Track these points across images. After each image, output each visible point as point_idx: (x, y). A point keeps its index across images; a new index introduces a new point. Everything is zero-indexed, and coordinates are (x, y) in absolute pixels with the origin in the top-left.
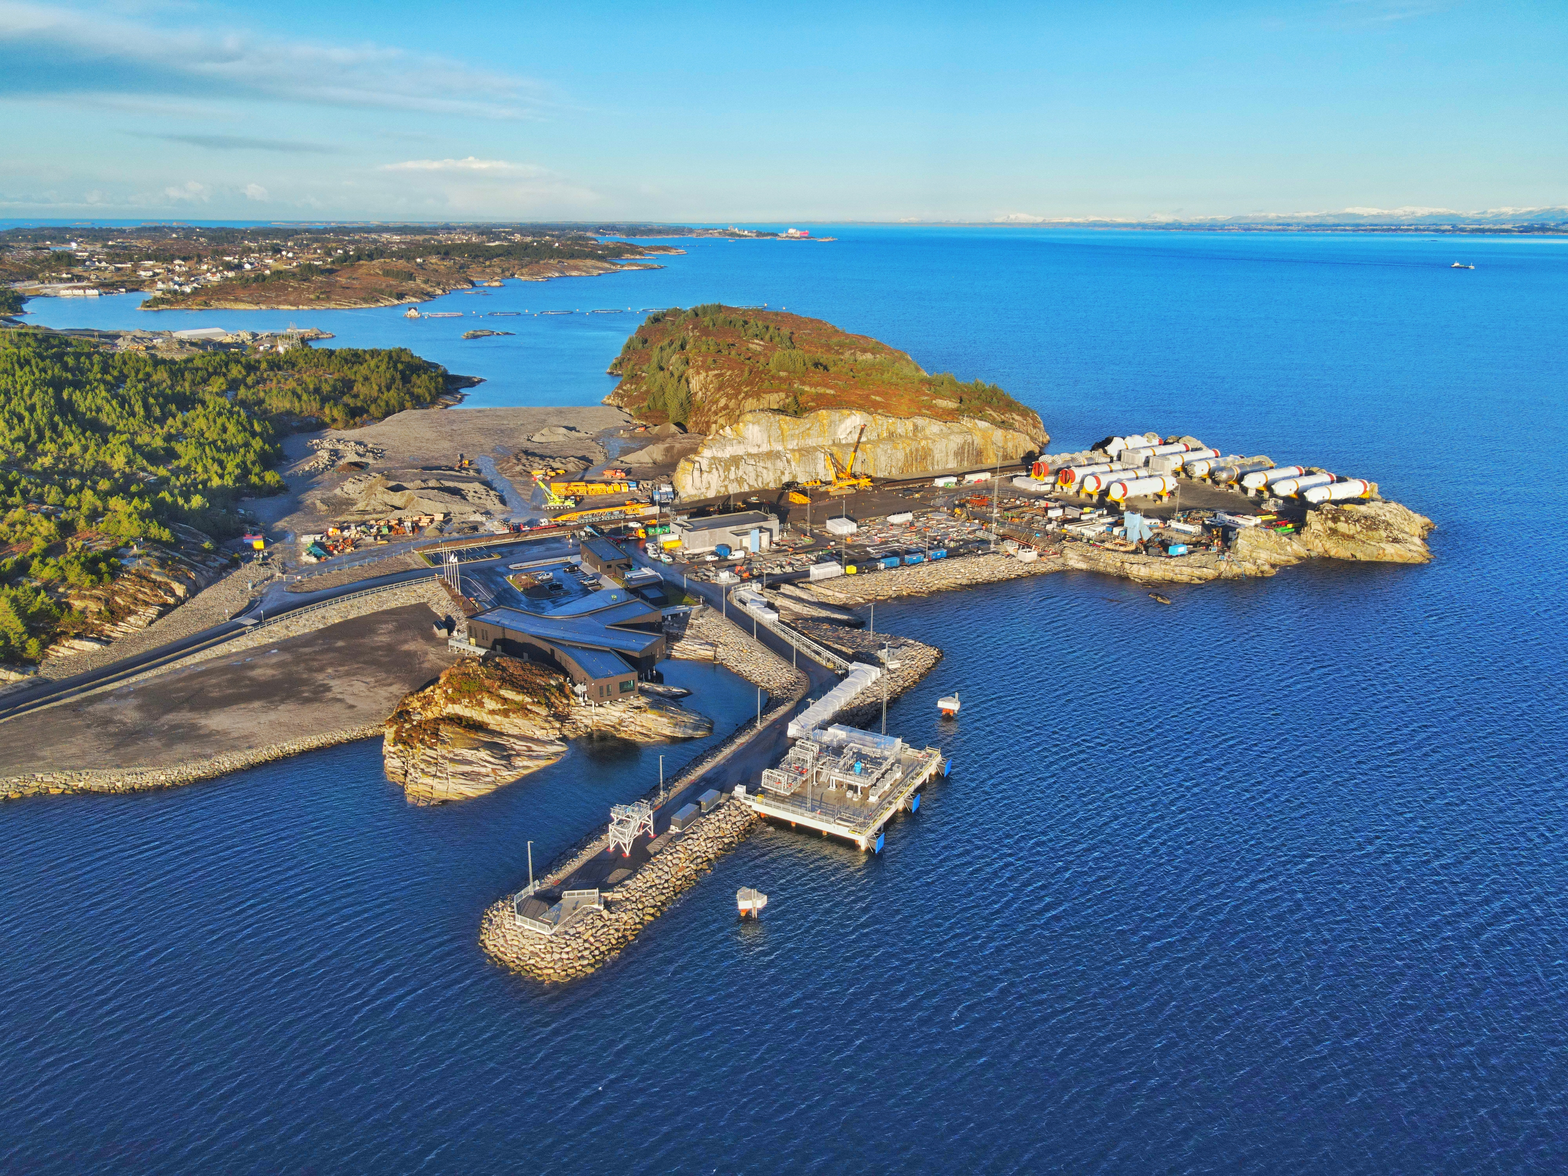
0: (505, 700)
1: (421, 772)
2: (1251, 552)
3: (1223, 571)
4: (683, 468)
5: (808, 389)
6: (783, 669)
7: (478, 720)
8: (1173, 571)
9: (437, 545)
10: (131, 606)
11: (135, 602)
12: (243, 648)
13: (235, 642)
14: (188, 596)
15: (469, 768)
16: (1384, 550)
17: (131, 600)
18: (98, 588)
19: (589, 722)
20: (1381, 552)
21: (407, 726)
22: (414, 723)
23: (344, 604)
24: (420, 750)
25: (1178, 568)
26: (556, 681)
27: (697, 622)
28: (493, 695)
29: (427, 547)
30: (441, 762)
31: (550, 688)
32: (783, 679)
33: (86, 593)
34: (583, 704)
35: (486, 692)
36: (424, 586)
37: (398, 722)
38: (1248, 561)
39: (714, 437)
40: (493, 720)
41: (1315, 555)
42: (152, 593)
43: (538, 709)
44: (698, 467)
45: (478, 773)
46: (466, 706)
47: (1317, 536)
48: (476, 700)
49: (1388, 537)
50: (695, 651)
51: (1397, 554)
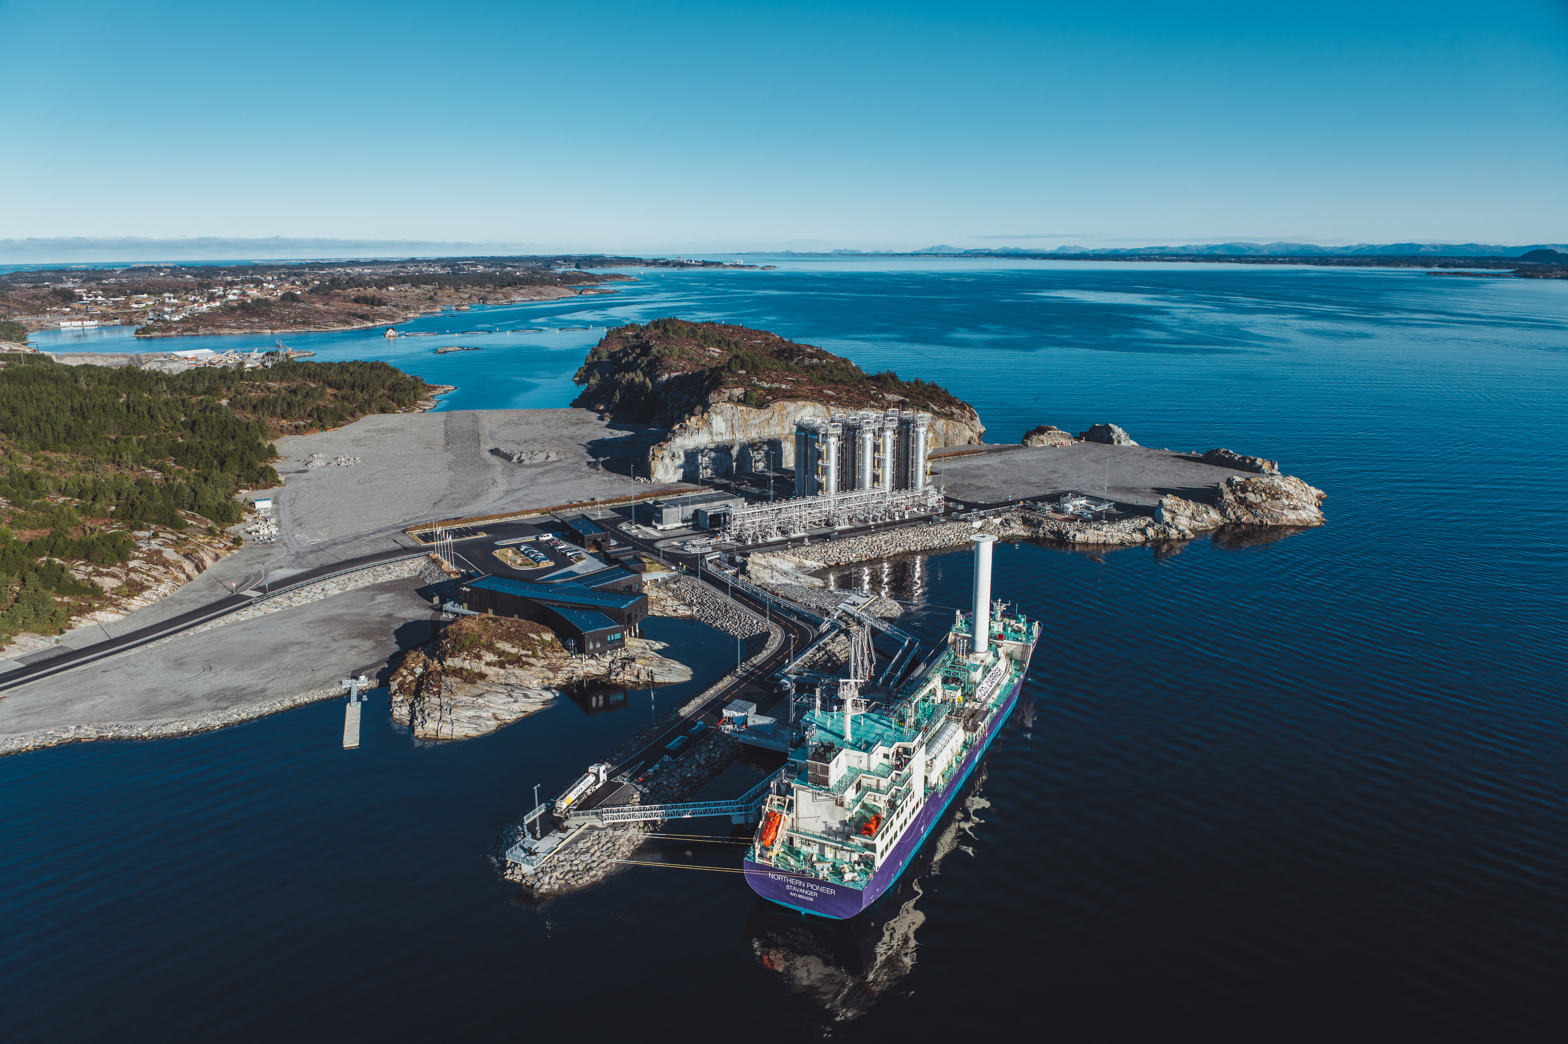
0: (501, 653)
1: (426, 717)
2: (1173, 519)
3: (1150, 535)
4: (654, 454)
5: (765, 385)
6: (757, 623)
7: (477, 671)
8: (1105, 536)
9: (426, 526)
10: (145, 582)
11: (149, 578)
12: (251, 617)
13: (243, 612)
14: (197, 573)
15: (471, 713)
16: (1287, 516)
17: (145, 576)
18: (115, 566)
19: (580, 673)
20: (1284, 518)
21: (410, 678)
22: (417, 676)
23: (342, 578)
24: (424, 698)
25: (1110, 534)
26: (548, 637)
27: (674, 586)
28: (490, 648)
29: (416, 528)
30: (445, 708)
31: (543, 643)
32: (758, 632)
33: (105, 570)
34: (574, 657)
35: (484, 646)
36: (415, 561)
37: (402, 675)
38: (1171, 526)
39: (681, 426)
40: (491, 671)
41: (1228, 521)
42: (164, 570)
43: (533, 660)
44: (667, 454)
45: (480, 717)
46: (465, 659)
47: (1229, 505)
48: (474, 653)
49: (1289, 505)
50: (674, 611)
51: (1298, 520)
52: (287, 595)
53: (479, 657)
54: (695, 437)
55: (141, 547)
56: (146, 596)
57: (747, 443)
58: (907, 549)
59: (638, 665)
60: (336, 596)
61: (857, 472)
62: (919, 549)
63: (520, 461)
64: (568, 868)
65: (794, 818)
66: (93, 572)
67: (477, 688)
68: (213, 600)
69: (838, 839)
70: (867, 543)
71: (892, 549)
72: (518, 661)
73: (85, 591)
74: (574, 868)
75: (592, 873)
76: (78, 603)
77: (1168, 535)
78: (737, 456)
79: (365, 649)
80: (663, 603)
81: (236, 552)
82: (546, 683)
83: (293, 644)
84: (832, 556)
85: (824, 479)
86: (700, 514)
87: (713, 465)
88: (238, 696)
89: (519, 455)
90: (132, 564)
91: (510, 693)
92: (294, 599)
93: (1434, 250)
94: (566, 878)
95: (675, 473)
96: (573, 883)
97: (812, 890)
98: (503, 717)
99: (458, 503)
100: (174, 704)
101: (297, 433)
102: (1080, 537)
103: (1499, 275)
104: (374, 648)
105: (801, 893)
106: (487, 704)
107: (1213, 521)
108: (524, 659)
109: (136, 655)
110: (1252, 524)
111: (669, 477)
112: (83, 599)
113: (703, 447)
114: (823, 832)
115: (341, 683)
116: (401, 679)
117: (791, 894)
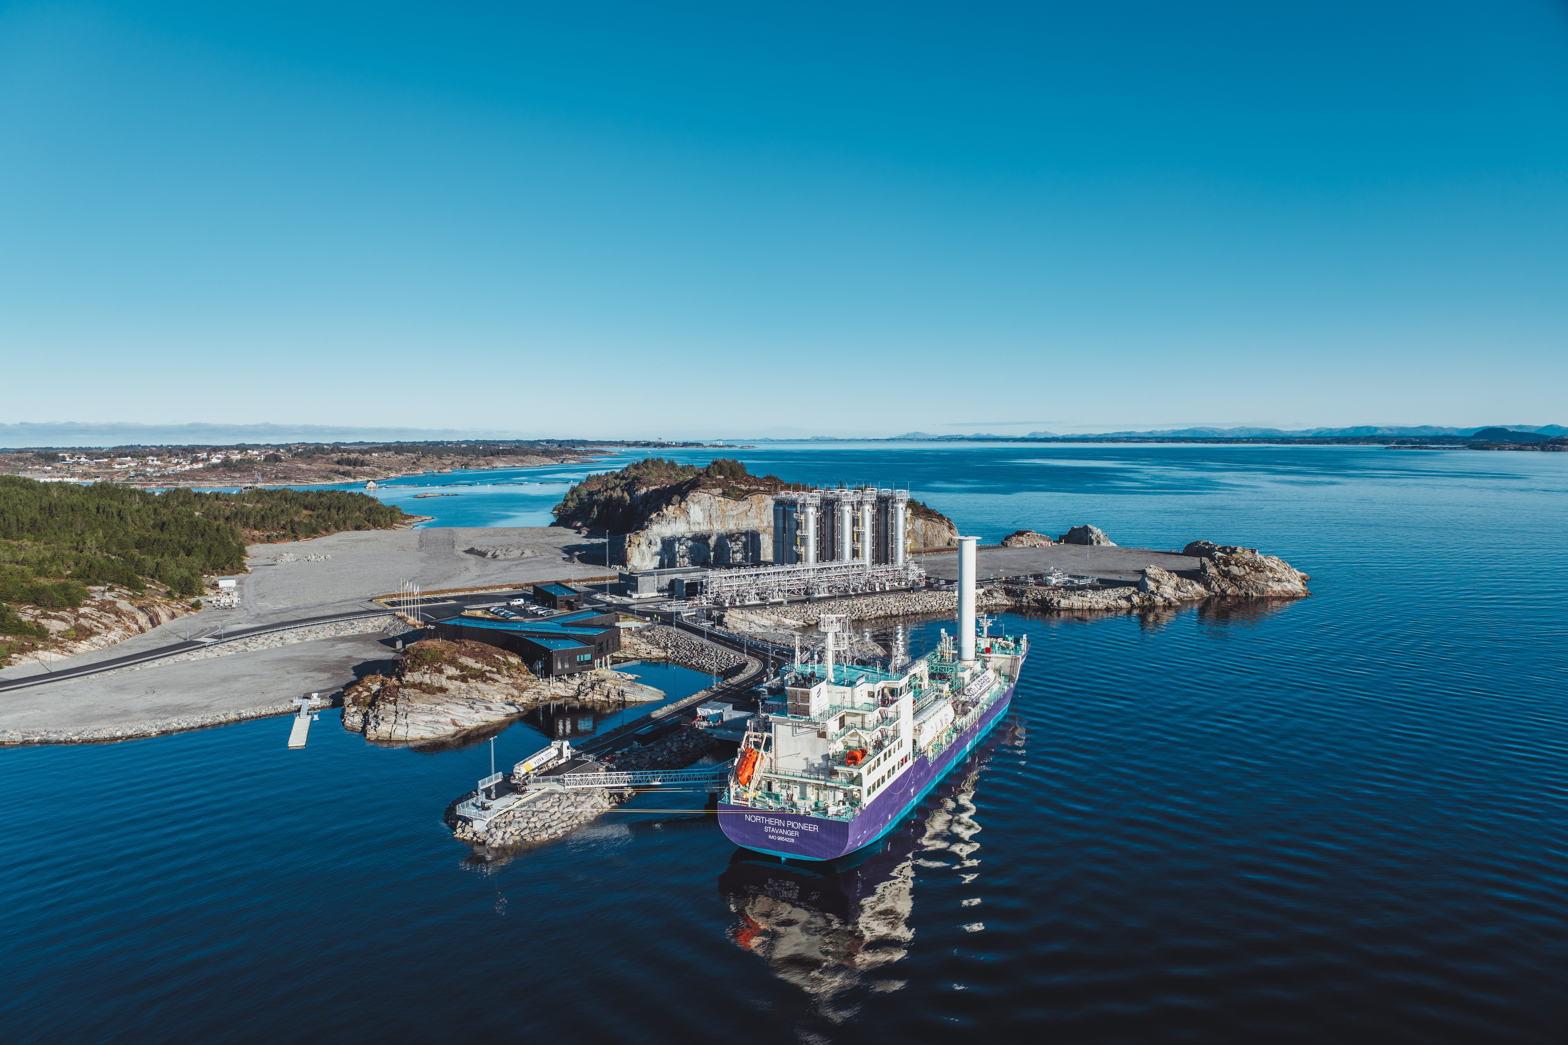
0: (463, 668)
1: (380, 721)
2: (1157, 588)
3: (1135, 602)
4: (630, 541)
5: (743, 487)
6: (734, 657)
7: (437, 685)
8: (1090, 602)
9: (395, 596)
10: (95, 629)
11: (99, 625)
12: (203, 658)
13: (195, 653)
14: (150, 626)
15: (429, 718)
16: (1271, 587)
17: (95, 623)
18: (65, 610)
19: (547, 694)
20: (1269, 589)
21: (365, 694)
22: (373, 692)
23: (302, 629)
24: (379, 706)
25: (1095, 600)
26: (515, 660)
27: (649, 634)
28: (453, 662)
29: (383, 597)
30: (401, 713)
31: (510, 666)
32: (735, 664)
33: (53, 614)
34: (541, 680)
35: (445, 661)
36: (380, 618)
37: (357, 691)
38: (1156, 594)
39: (658, 515)
40: (452, 685)
41: (1213, 594)
42: (116, 619)
43: (497, 677)
44: (643, 541)
45: (438, 722)
46: (425, 673)
47: (1213, 579)
48: (435, 667)
49: (1273, 577)
50: (648, 653)
51: (1283, 591)
52: (243, 640)
53: (440, 671)
54: (672, 525)
55: (95, 597)
56: (94, 641)
57: (724, 534)
58: (889, 613)
59: (608, 685)
60: (294, 645)
61: (836, 545)
62: (901, 613)
63: (494, 556)
64: (525, 825)
65: (773, 757)
66: (41, 615)
67: (436, 698)
68: (165, 645)
69: (821, 777)
70: (848, 606)
71: (873, 612)
72: (481, 676)
73: (30, 631)
74: (531, 825)
75: (550, 831)
76: (21, 642)
77: (1154, 602)
78: (715, 546)
79: (320, 679)
80: (636, 647)
81: (193, 613)
82: (510, 700)
83: (245, 676)
84: (812, 616)
85: (803, 549)
86: (676, 583)
87: (691, 554)
88: (181, 710)
89: (493, 552)
90: (82, 610)
91: (472, 705)
92: (250, 645)
93: (1390, 432)
94: (522, 834)
95: (652, 560)
96: (529, 839)
97: (793, 829)
98: (462, 723)
99: (428, 582)
100: (110, 716)
101: (269, 542)
102: (1064, 603)
103: (1455, 448)
104: (329, 678)
105: (781, 835)
106: (446, 710)
107: (1198, 593)
108: (488, 674)
109: (76, 683)
110: (1238, 596)
111: (645, 564)
112: (26, 639)
113: (680, 536)
114: (803, 771)
115: (292, 701)
116: (356, 694)
117: (770, 836)
